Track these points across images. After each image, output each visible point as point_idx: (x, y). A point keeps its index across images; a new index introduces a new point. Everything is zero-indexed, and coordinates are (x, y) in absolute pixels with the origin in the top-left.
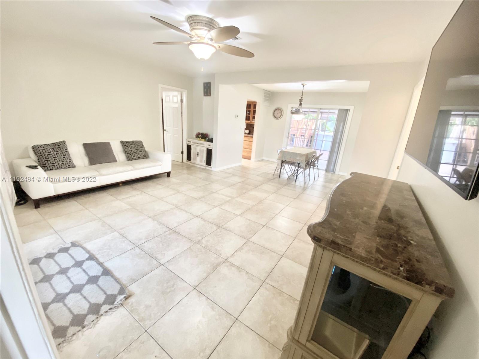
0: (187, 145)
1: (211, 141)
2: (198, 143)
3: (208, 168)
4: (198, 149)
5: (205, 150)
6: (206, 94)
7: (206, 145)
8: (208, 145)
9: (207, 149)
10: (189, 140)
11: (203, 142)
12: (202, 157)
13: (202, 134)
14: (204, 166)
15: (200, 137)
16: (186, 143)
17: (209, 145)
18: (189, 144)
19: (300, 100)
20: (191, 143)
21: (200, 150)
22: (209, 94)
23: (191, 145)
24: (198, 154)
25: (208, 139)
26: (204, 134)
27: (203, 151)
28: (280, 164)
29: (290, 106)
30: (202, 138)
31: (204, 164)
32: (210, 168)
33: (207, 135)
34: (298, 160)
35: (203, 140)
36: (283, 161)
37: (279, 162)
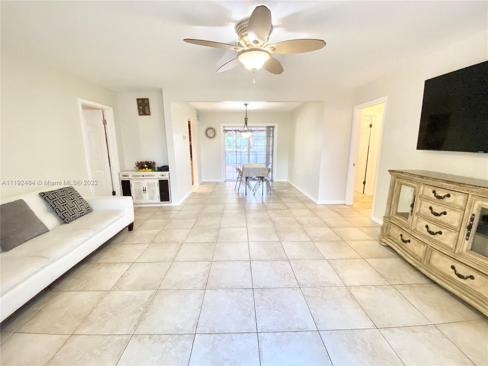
0: (122, 181)
1: (165, 168)
2: (143, 176)
3: (165, 204)
4: (145, 183)
5: (157, 182)
6: (142, 113)
8: (160, 175)
9: (159, 180)
10: (125, 173)
11: (149, 172)
12: (154, 192)
13: (147, 163)
14: (159, 203)
16: (120, 179)
17: (163, 176)
18: (126, 179)
19: (245, 119)
20: (130, 177)
21: (148, 184)
22: (147, 113)
23: (130, 180)
24: (145, 190)
25: (158, 168)
26: (150, 162)
27: (154, 184)
28: (245, 182)
29: (222, 125)
30: (149, 168)
31: (158, 200)
32: (169, 203)
33: (154, 163)
34: (263, 174)
35: (150, 170)
36: (247, 178)
37: (244, 179)
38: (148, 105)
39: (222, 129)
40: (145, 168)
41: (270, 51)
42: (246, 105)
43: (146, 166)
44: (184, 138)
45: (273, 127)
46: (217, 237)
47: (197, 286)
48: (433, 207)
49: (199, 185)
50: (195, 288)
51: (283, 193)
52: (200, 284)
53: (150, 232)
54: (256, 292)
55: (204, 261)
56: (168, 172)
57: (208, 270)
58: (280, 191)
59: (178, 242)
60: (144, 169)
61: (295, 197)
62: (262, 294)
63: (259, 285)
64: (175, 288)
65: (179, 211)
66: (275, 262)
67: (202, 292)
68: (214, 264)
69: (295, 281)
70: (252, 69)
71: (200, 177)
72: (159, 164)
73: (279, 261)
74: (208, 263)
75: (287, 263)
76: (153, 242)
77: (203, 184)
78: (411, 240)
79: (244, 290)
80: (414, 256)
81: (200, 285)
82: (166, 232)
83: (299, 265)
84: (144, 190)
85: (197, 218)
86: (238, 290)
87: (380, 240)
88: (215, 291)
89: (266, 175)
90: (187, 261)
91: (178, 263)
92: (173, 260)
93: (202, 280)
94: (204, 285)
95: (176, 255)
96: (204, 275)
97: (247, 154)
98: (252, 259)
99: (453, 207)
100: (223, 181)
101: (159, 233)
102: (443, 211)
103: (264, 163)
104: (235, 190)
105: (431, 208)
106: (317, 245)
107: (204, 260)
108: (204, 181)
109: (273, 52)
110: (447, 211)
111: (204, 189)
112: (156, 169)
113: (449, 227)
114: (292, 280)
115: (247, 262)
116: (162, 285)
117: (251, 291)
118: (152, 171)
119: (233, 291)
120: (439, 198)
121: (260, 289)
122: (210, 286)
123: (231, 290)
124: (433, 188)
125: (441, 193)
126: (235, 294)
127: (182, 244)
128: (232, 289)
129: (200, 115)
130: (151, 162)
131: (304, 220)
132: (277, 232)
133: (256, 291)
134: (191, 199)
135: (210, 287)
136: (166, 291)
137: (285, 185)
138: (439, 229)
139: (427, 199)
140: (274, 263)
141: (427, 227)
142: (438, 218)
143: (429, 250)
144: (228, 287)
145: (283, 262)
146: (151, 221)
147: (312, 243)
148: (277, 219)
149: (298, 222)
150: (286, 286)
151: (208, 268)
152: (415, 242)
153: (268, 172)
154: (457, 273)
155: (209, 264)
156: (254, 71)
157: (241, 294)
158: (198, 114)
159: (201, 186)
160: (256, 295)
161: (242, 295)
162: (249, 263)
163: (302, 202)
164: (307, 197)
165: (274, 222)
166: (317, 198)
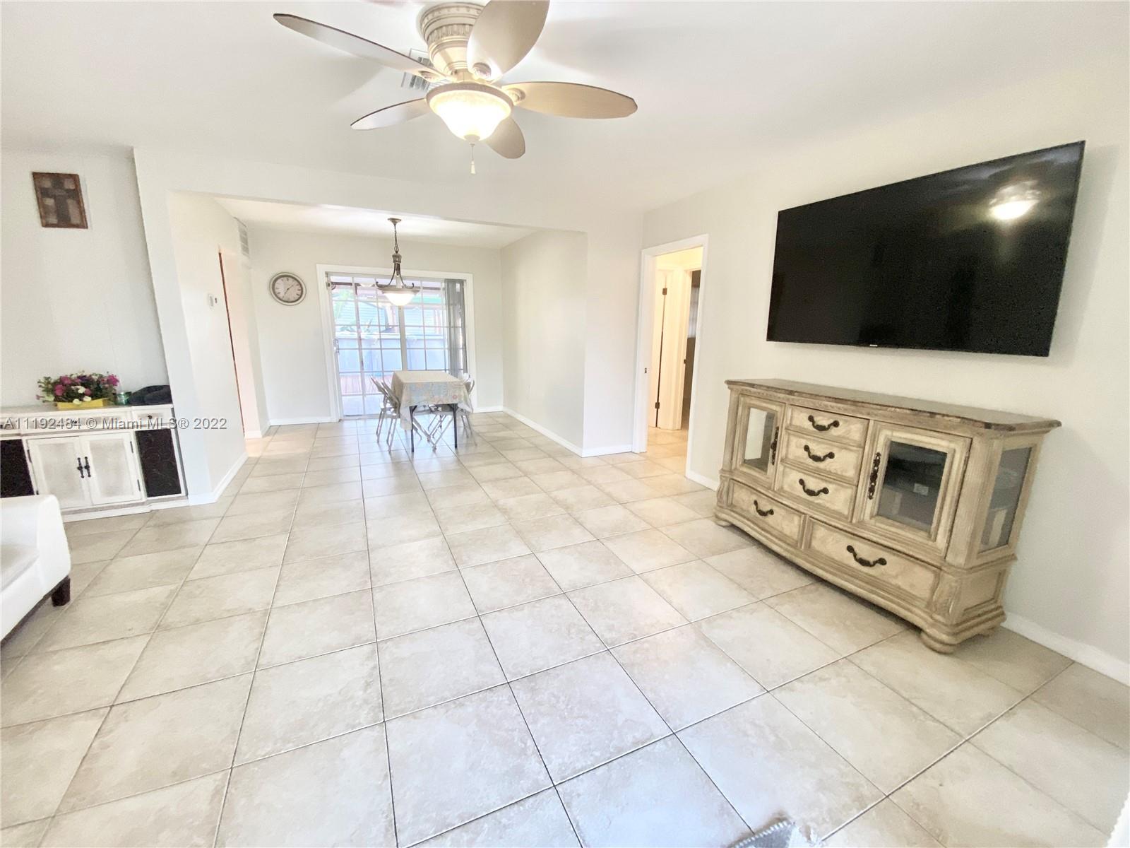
1: (158, 395)
3: (165, 503)
4: (82, 445)
5: (129, 438)
8: (140, 417)
9: (138, 432)
11: (95, 410)
12: (119, 470)
13: (85, 381)
15: (83, 395)
19: (393, 255)
21: (95, 448)
22: (75, 219)
23: (25, 439)
24: (84, 468)
25: (128, 394)
26: (95, 378)
27: (118, 446)
28: (409, 419)
29: (321, 269)
30: (94, 396)
32: (178, 498)
33: (113, 381)
34: (454, 397)
35: (100, 402)
36: (413, 409)
37: (405, 411)
39: (322, 281)
40: (80, 397)
41: (514, 98)
42: (394, 221)
43: (82, 390)
44: (212, 305)
45: (462, 282)
46: (370, 574)
47: (357, 721)
48: (811, 446)
49: (263, 437)
50: (354, 727)
51: (504, 439)
52: (365, 712)
53: (138, 597)
54: (519, 689)
55: (352, 646)
56: (169, 406)
57: (375, 667)
58: (495, 434)
59: (250, 611)
60: (76, 401)
61: (531, 445)
62: (533, 690)
63: (520, 669)
64: (290, 746)
65: (223, 517)
66: (537, 605)
67: (377, 732)
68: (387, 648)
69: (594, 638)
71: (263, 414)
72: (130, 381)
73: (547, 600)
74: (367, 649)
75: (563, 602)
76: (159, 628)
77: (271, 431)
78: (775, 509)
79: (488, 694)
80: (782, 538)
81: (364, 717)
82: (199, 587)
83: (591, 600)
84: (80, 468)
85: (291, 533)
86: (474, 698)
87: (717, 517)
88: (415, 718)
89: (463, 399)
90: (300, 658)
91: (271, 671)
92: (255, 666)
93: (366, 701)
94: (377, 710)
95: (259, 651)
96: (368, 685)
97: (400, 347)
98: (480, 611)
99: (844, 444)
100: (335, 419)
101: (174, 595)
102: (827, 452)
103: (445, 370)
104: (378, 442)
105: (807, 448)
106: (610, 545)
107: (353, 644)
108: (274, 422)
109: (518, 102)
110: (835, 451)
112: (124, 399)
113: (840, 479)
114: (587, 638)
115: (473, 622)
116: (243, 748)
117: (506, 690)
118: (106, 405)
119: (462, 705)
120: (821, 428)
121: (525, 680)
122: (394, 709)
123: (455, 703)
124: (810, 412)
125: (823, 420)
126: (470, 709)
127: (267, 613)
128: (458, 700)
129: (249, 236)
130: (101, 376)
132: (519, 533)
133: (516, 686)
134: (248, 479)
135: (395, 712)
136: (264, 764)
137: (500, 420)
138: (823, 485)
139: (800, 432)
140: (537, 607)
141: (802, 482)
142: (821, 465)
143: (809, 525)
144: (446, 699)
145: (556, 601)
146: (133, 563)
147: (598, 544)
148: (510, 502)
149: (557, 502)
150: (579, 656)
151: (372, 664)
152: (783, 512)
153: (466, 392)
154: (858, 557)
155: (373, 652)
156: (472, 140)
157: (484, 705)
158: (246, 235)
159: (268, 438)
160: (522, 697)
161: (487, 707)
162: (477, 624)
163: (550, 456)
164: (557, 444)
165: (504, 511)
166: (581, 445)
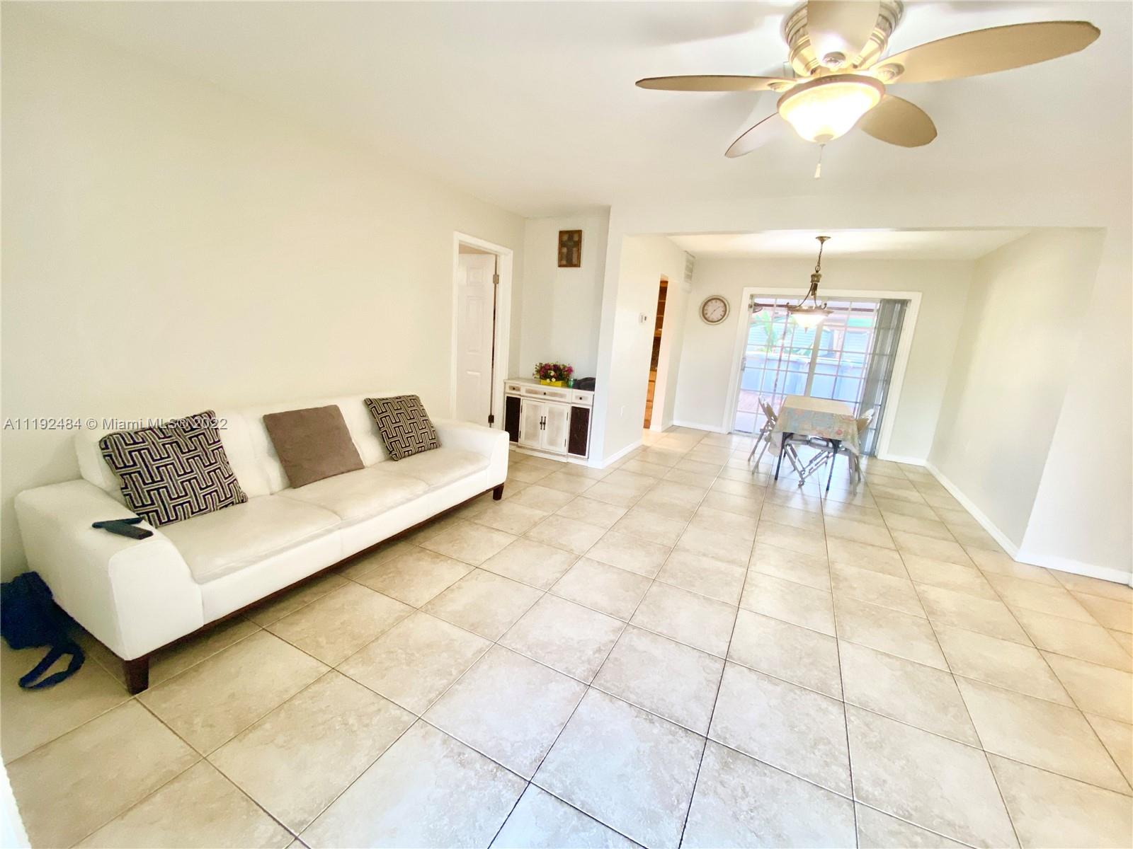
0: (508, 397)
1: (588, 384)
2: (545, 394)
3: (575, 460)
4: (544, 410)
5: (568, 410)
6: (564, 262)
7: (573, 397)
8: (576, 397)
9: (573, 407)
10: (515, 383)
11: (557, 388)
12: (558, 429)
13: (556, 368)
14: (564, 456)
15: (552, 377)
16: (505, 393)
17: (581, 398)
18: (514, 394)
19: (813, 276)
20: (523, 392)
21: (551, 412)
22: (575, 261)
23: (522, 398)
24: (543, 423)
25: (575, 380)
26: (562, 367)
27: (561, 414)
29: (747, 292)
30: (558, 379)
31: (564, 448)
32: (583, 459)
33: (570, 370)
34: (839, 433)
35: (560, 383)
36: (787, 436)
37: (778, 438)
38: (578, 244)
39: (746, 301)
40: (551, 378)
42: (822, 239)
43: (553, 373)
44: (642, 321)
45: (904, 303)
46: (662, 569)
47: (574, 671)
49: (663, 432)
50: (569, 672)
52: (583, 668)
53: (528, 512)
54: (712, 752)
55: (610, 615)
56: (592, 393)
57: (612, 641)
59: (571, 551)
60: (548, 380)
61: (937, 519)
62: (726, 764)
63: (728, 736)
64: (529, 654)
65: (599, 481)
66: (798, 692)
67: (578, 688)
68: (631, 633)
69: (844, 775)
70: (818, 138)
71: (668, 413)
72: (578, 374)
73: (812, 694)
74: (618, 624)
75: (835, 711)
76: (525, 536)
77: (672, 429)
79: (681, 732)
81: (581, 671)
82: (557, 520)
83: (876, 734)
84: (541, 423)
85: (630, 509)
86: (667, 725)
88: (611, 701)
89: (849, 437)
90: (574, 601)
91: (554, 598)
92: (549, 589)
93: (589, 661)
94: (591, 673)
95: (558, 580)
96: (599, 650)
97: (807, 371)
98: (731, 657)
100: (724, 431)
101: (543, 519)
103: (856, 403)
106: (969, 694)
108: (676, 423)
109: (895, 79)
111: (673, 444)
112: (572, 383)
114: (834, 768)
115: (716, 661)
116: (508, 636)
117: (695, 745)
118: (562, 386)
119: (651, 722)
121: (726, 750)
122: (602, 682)
123: (647, 715)
126: (655, 731)
127: (578, 558)
128: (652, 715)
129: (694, 265)
130: (565, 367)
131: (945, 600)
132: (836, 610)
133: (711, 748)
134: (632, 461)
135: (600, 685)
136: (509, 653)
137: (911, 476)
140: (795, 693)
144: (644, 706)
146: (537, 490)
147: (948, 679)
148: (847, 568)
150: (807, 776)
151: (612, 637)
153: (856, 429)
155: (620, 629)
156: (823, 141)
157: (670, 737)
159: (665, 434)
160: (711, 760)
161: (672, 742)
162: (719, 666)
163: (957, 541)
164: (984, 530)
165: (834, 577)
166: (1018, 540)
